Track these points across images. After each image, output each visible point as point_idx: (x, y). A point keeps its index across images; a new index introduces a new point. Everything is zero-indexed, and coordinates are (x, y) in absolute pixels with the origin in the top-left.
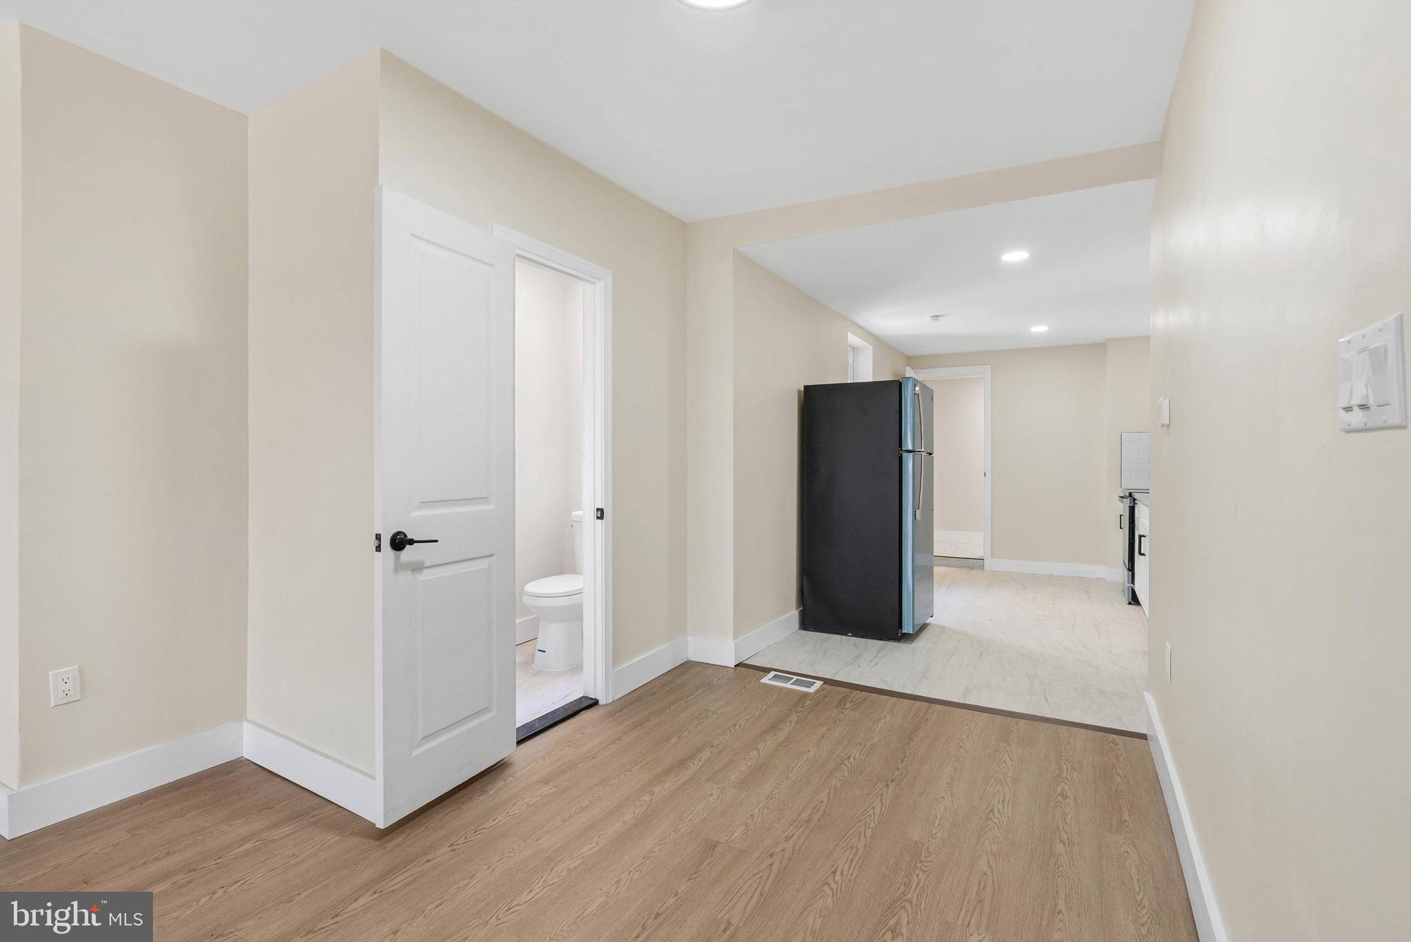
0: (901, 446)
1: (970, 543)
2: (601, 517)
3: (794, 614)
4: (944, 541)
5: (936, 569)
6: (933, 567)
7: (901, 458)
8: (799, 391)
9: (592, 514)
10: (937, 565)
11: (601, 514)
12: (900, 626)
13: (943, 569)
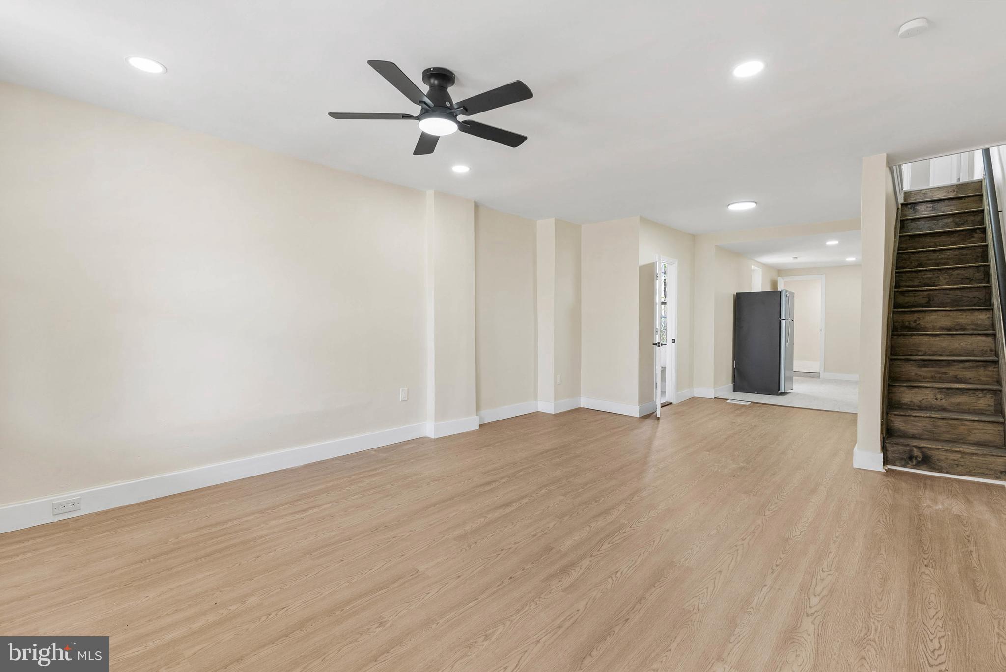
0: (780, 317)
1: (814, 366)
2: (674, 342)
3: (731, 385)
4: (798, 365)
5: (794, 378)
6: (793, 377)
7: (780, 322)
8: (734, 295)
9: (671, 341)
10: (795, 376)
11: (674, 341)
12: (779, 390)
13: (797, 378)
